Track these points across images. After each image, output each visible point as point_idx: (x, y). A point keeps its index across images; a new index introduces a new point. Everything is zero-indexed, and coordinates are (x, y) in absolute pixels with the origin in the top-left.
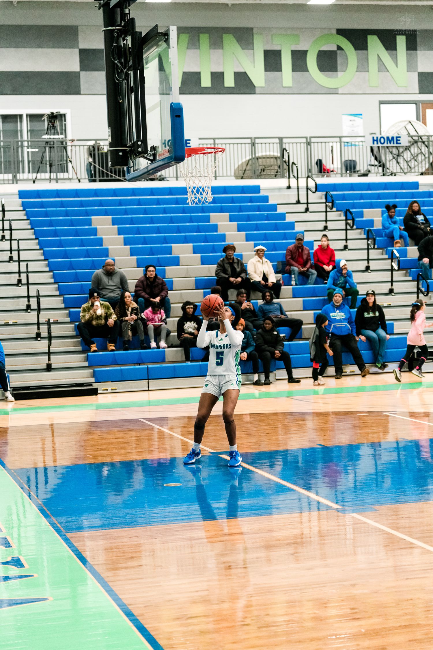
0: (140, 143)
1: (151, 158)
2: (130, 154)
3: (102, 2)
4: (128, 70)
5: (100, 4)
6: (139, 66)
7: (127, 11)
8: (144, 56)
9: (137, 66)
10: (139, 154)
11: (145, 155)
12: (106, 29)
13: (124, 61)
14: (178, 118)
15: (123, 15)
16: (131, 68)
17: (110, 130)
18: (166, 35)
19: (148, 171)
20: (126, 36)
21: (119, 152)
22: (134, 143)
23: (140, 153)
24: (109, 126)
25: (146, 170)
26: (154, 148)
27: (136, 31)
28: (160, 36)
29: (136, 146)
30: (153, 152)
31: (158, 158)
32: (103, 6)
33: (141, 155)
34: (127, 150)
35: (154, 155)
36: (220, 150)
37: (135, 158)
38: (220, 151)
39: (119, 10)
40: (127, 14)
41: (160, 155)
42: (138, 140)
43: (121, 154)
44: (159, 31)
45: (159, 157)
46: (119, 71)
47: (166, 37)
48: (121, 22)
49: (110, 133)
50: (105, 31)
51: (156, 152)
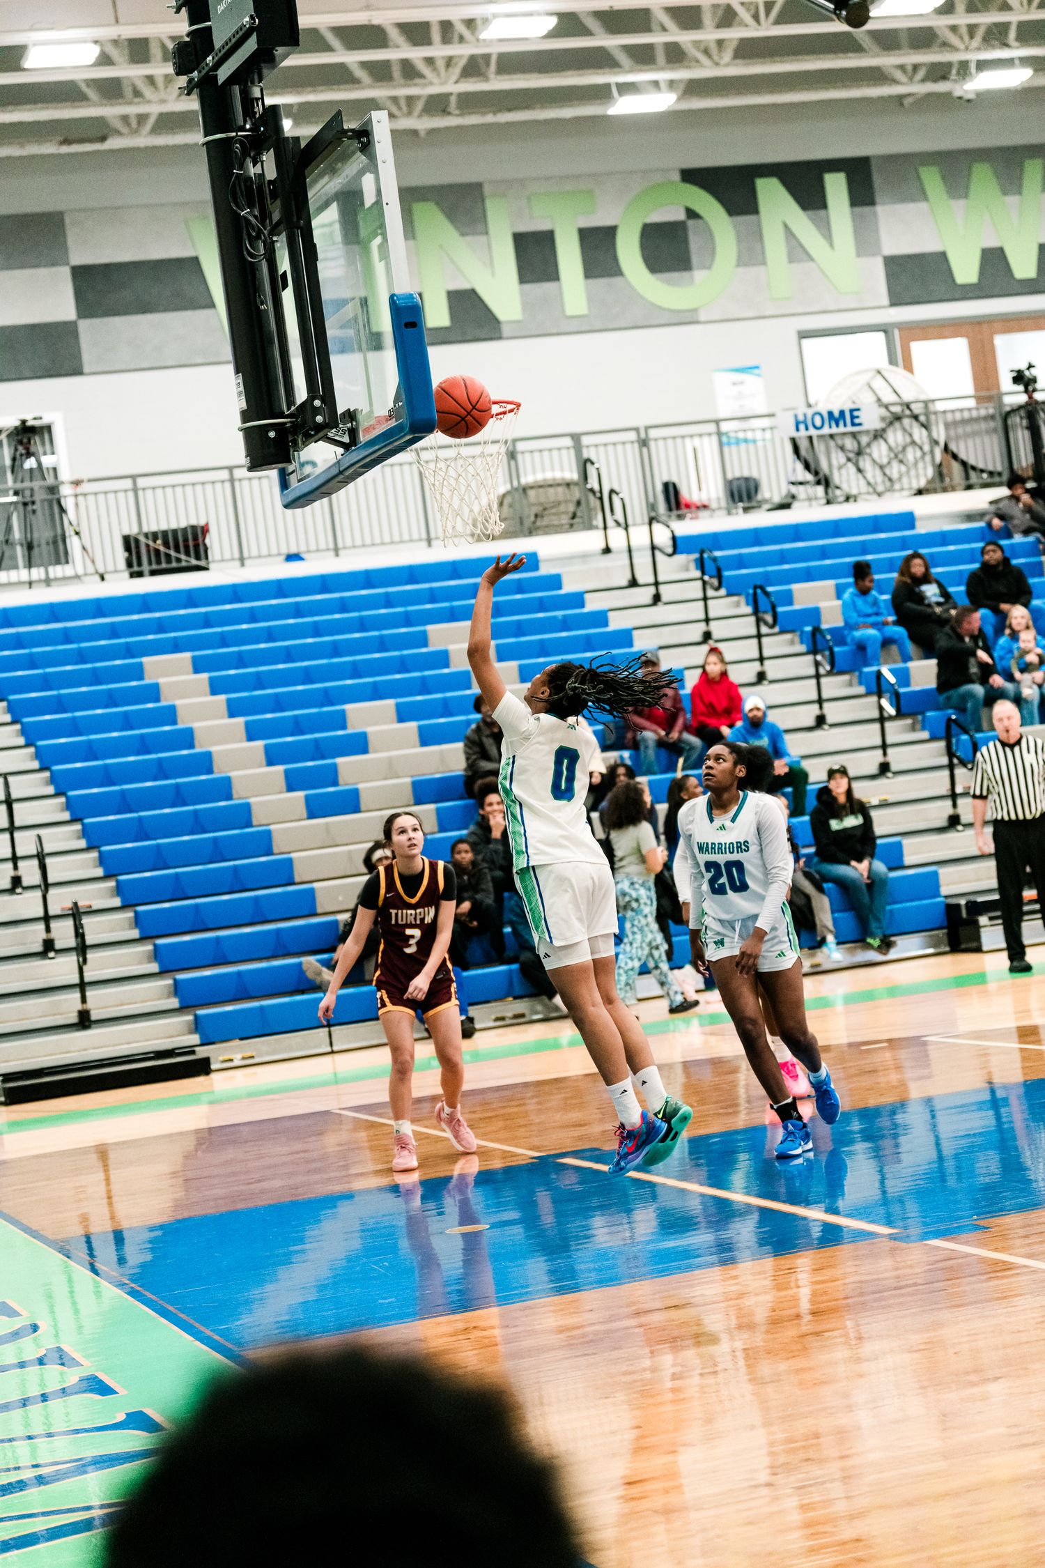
0: (317, 403)
1: (346, 439)
2: (295, 433)
3: (195, 74)
4: (272, 233)
5: (191, 81)
6: (299, 218)
7: (256, 92)
8: (310, 195)
9: (295, 220)
10: (316, 433)
11: (330, 435)
12: (210, 138)
13: (260, 212)
14: (410, 330)
15: (248, 103)
16: (282, 227)
17: (240, 380)
18: (364, 137)
19: (341, 473)
20: (259, 153)
21: (267, 432)
22: (303, 404)
23: (319, 428)
24: (237, 372)
25: (335, 471)
26: (351, 415)
27: (286, 135)
28: (350, 138)
29: (309, 411)
30: (349, 425)
31: (363, 438)
32: (198, 85)
33: (321, 434)
34: (285, 423)
35: (353, 433)
36: (510, 407)
37: (305, 444)
38: (511, 411)
39: (236, 89)
40: (257, 99)
41: (367, 430)
42: (312, 397)
43: (272, 434)
44: (345, 127)
45: (364, 436)
46: (254, 234)
47: (363, 139)
48: (245, 122)
49: (242, 388)
50: (207, 144)
51: (357, 424)
